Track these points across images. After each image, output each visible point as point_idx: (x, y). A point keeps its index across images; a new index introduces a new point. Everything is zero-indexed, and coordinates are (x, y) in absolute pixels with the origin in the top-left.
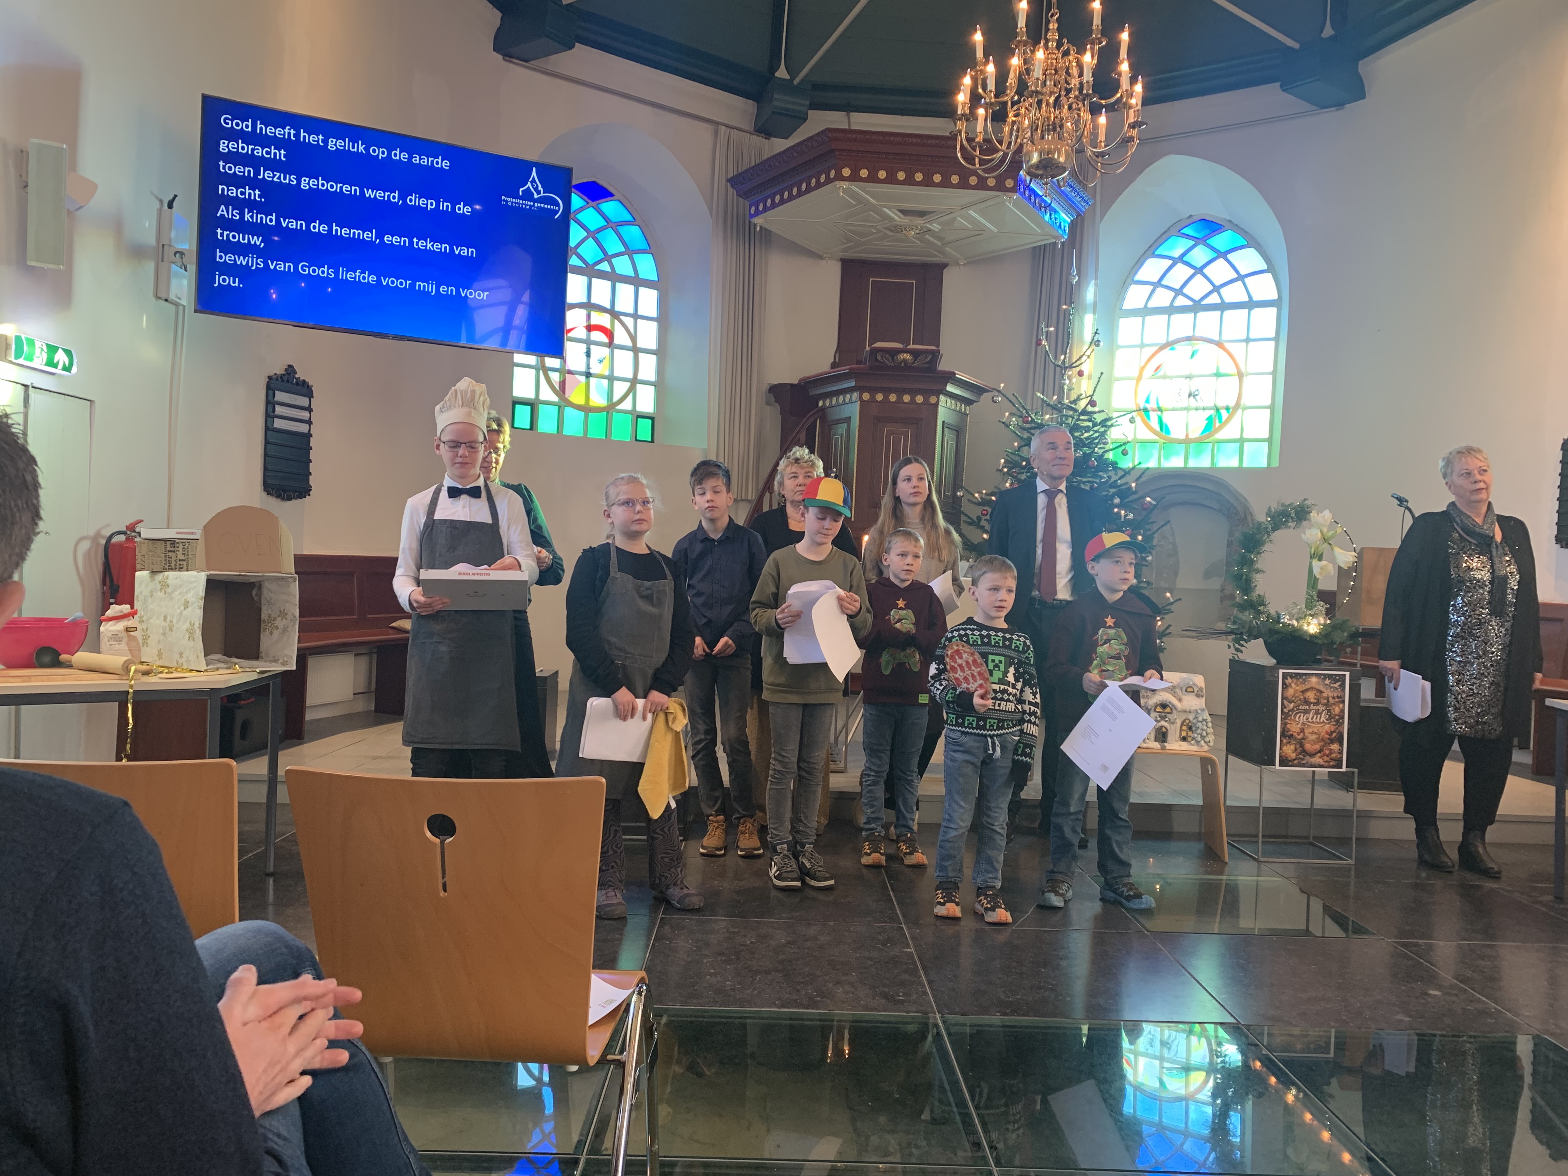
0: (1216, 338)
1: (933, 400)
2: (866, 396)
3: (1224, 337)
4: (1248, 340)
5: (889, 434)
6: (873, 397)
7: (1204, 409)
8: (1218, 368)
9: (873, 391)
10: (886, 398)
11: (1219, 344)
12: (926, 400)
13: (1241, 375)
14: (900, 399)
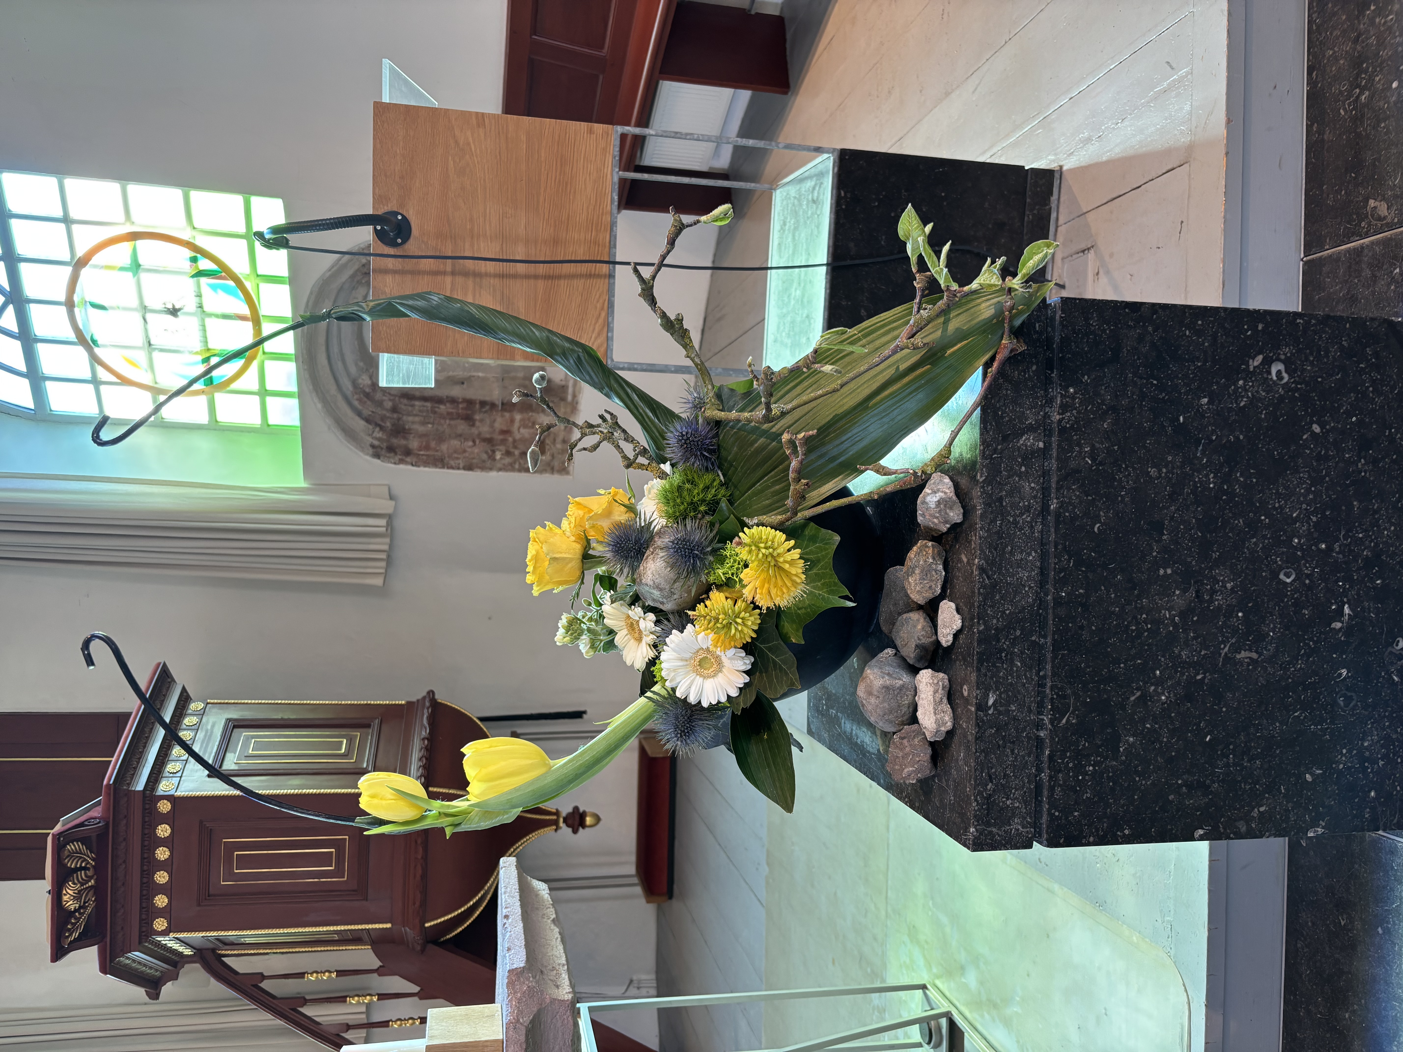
0: (68, 270)
1: (164, 807)
2: (160, 924)
3: (66, 257)
4: (66, 220)
5: (230, 875)
6: (161, 913)
7: (199, 296)
8: (122, 269)
9: (150, 913)
10: (162, 889)
11: (80, 264)
12: (164, 819)
13: (134, 236)
14: (162, 866)
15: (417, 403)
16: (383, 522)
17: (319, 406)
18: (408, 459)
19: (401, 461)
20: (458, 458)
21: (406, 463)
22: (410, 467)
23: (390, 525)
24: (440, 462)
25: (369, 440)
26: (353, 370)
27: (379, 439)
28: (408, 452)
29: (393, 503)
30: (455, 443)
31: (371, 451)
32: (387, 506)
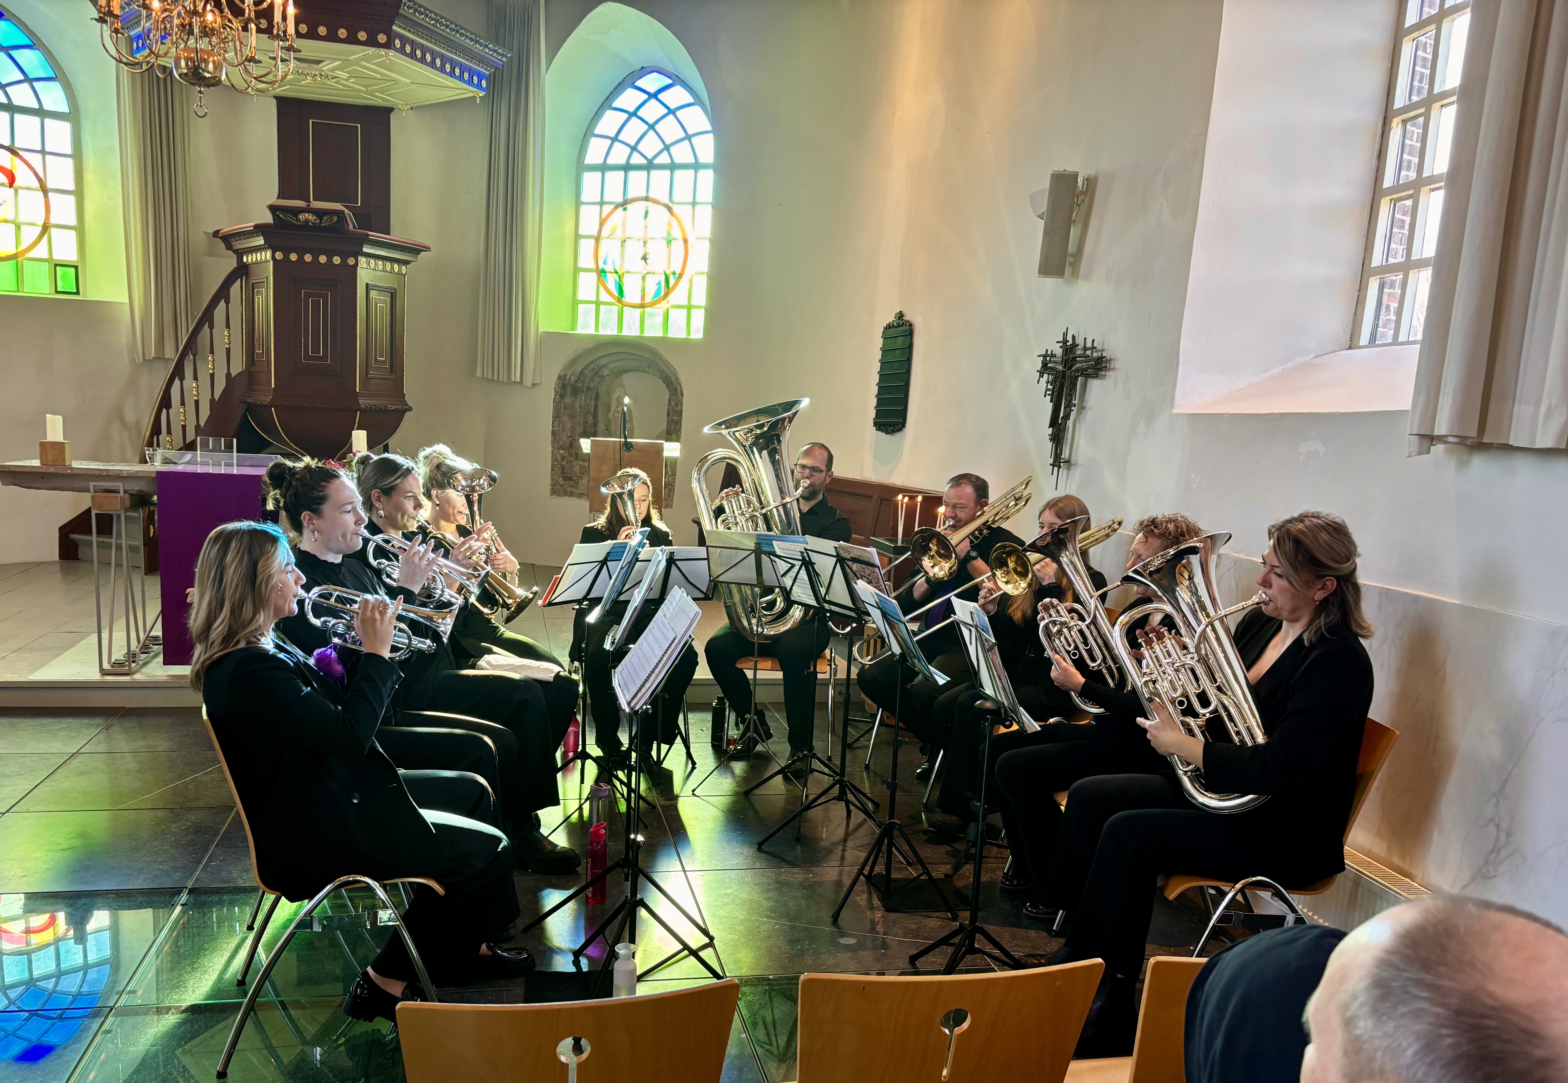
0: (667, 201)
1: (351, 261)
2: (280, 255)
3: (673, 200)
4: (694, 203)
5: (308, 296)
6: (287, 256)
7: (655, 274)
8: (668, 232)
9: (289, 251)
10: (301, 258)
11: (670, 208)
12: (344, 260)
13: (686, 242)
14: (315, 259)
15: (593, 402)
16: (518, 380)
17: (589, 346)
18: (558, 396)
19: (556, 392)
20: (559, 426)
21: (556, 395)
22: (553, 397)
23: (516, 382)
24: (556, 416)
25: (569, 374)
26: (612, 365)
27: (570, 379)
28: (562, 396)
29: (530, 386)
30: (569, 426)
31: (563, 374)
32: (528, 382)
